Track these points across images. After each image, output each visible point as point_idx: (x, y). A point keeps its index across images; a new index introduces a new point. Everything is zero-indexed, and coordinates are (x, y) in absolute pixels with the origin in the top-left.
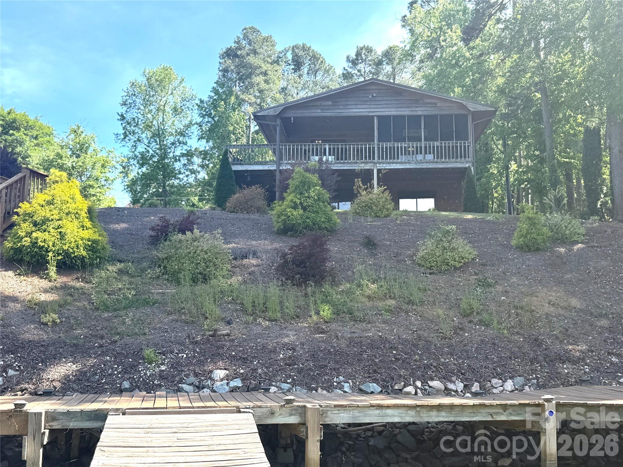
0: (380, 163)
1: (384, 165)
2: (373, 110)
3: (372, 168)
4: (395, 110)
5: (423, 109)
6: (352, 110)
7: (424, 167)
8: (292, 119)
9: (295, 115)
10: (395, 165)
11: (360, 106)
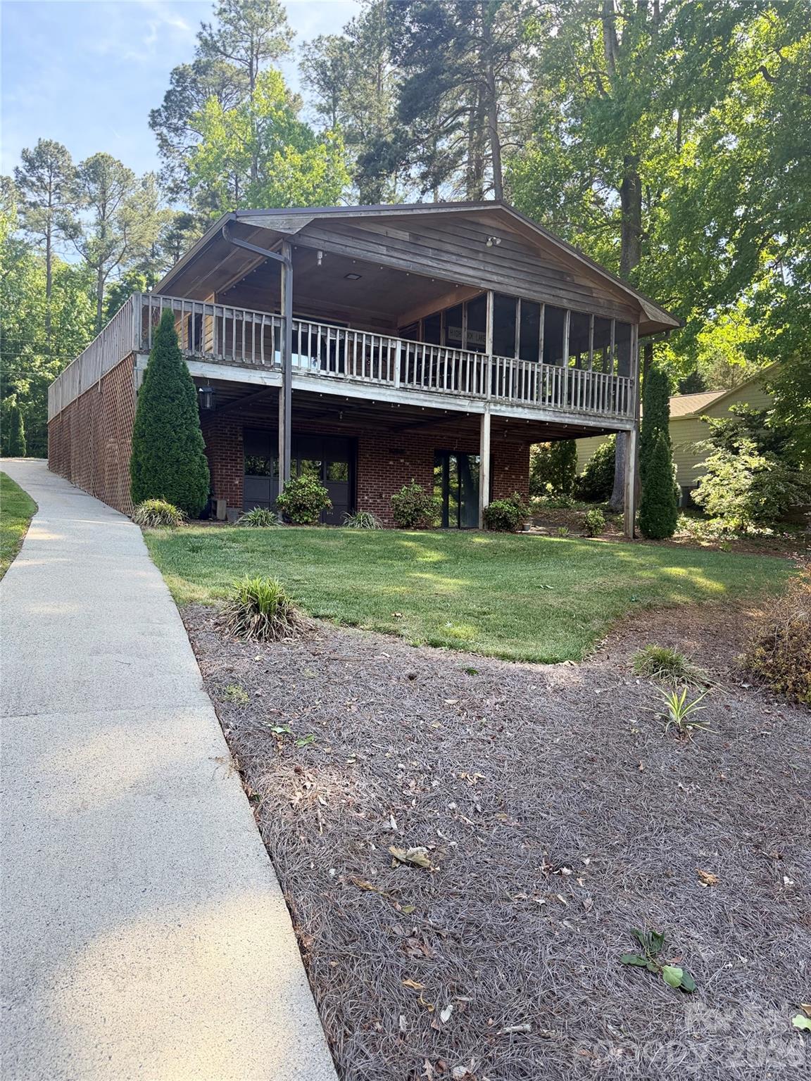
0: (496, 403)
1: (504, 408)
2: (488, 276)
3: (480, 411)
4: (527, 286)
5: (571, 296)
6: (448, 267)
7: (567, 421)
8: (320, 255)
9: (329, 247)
10: (520, 409)
11: (464, 261)
